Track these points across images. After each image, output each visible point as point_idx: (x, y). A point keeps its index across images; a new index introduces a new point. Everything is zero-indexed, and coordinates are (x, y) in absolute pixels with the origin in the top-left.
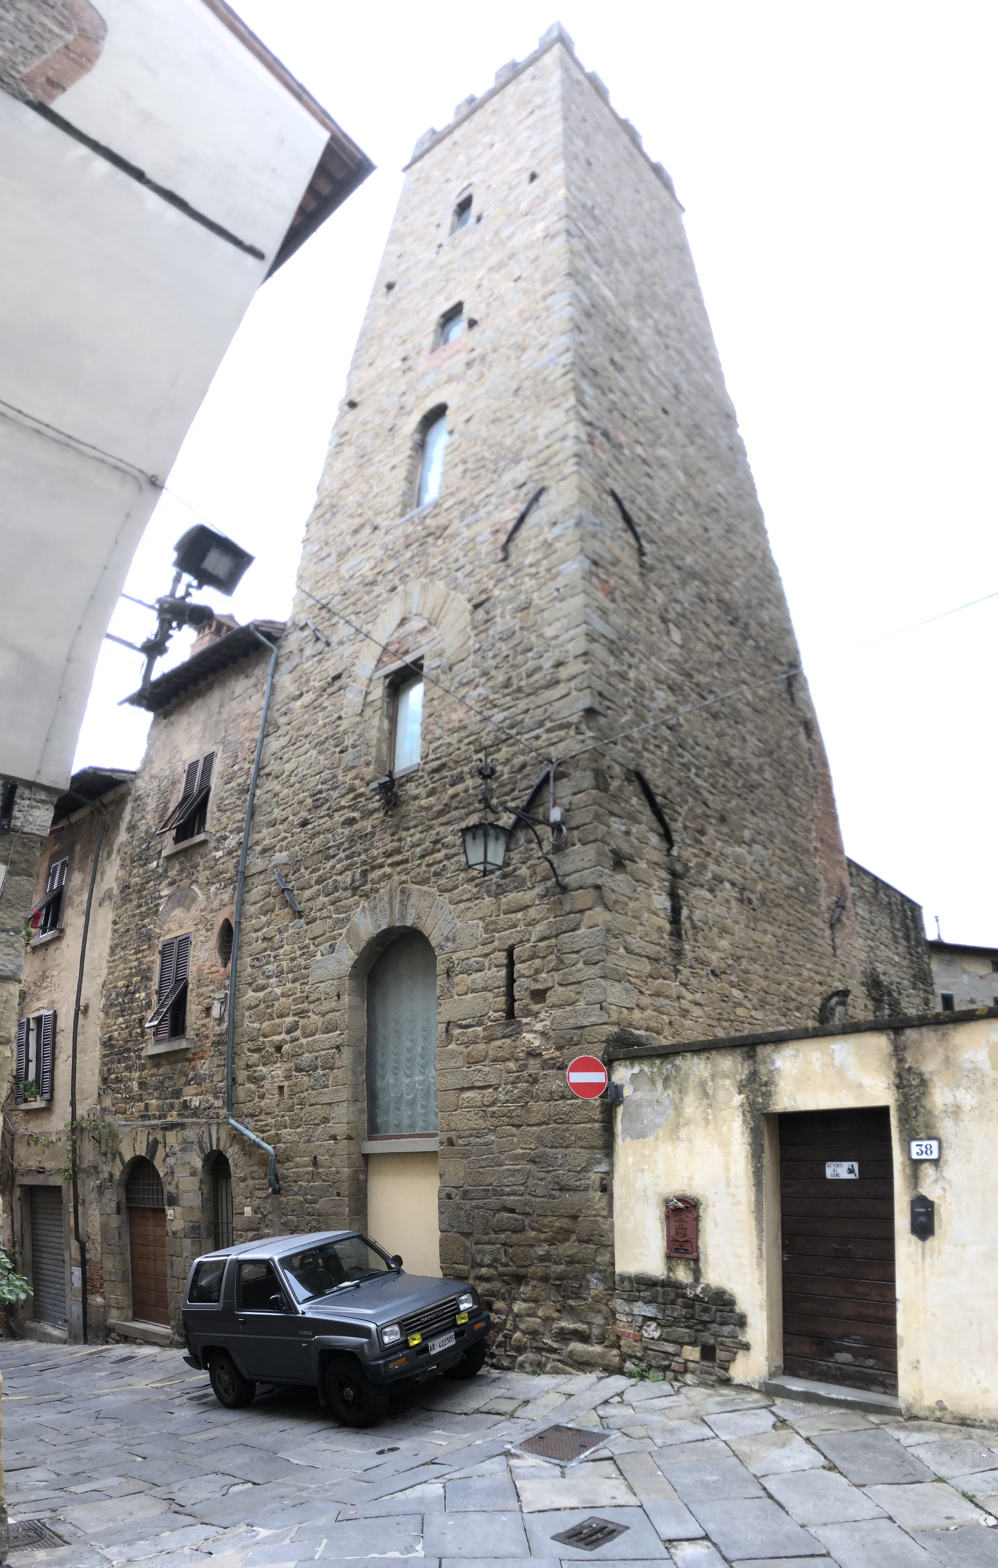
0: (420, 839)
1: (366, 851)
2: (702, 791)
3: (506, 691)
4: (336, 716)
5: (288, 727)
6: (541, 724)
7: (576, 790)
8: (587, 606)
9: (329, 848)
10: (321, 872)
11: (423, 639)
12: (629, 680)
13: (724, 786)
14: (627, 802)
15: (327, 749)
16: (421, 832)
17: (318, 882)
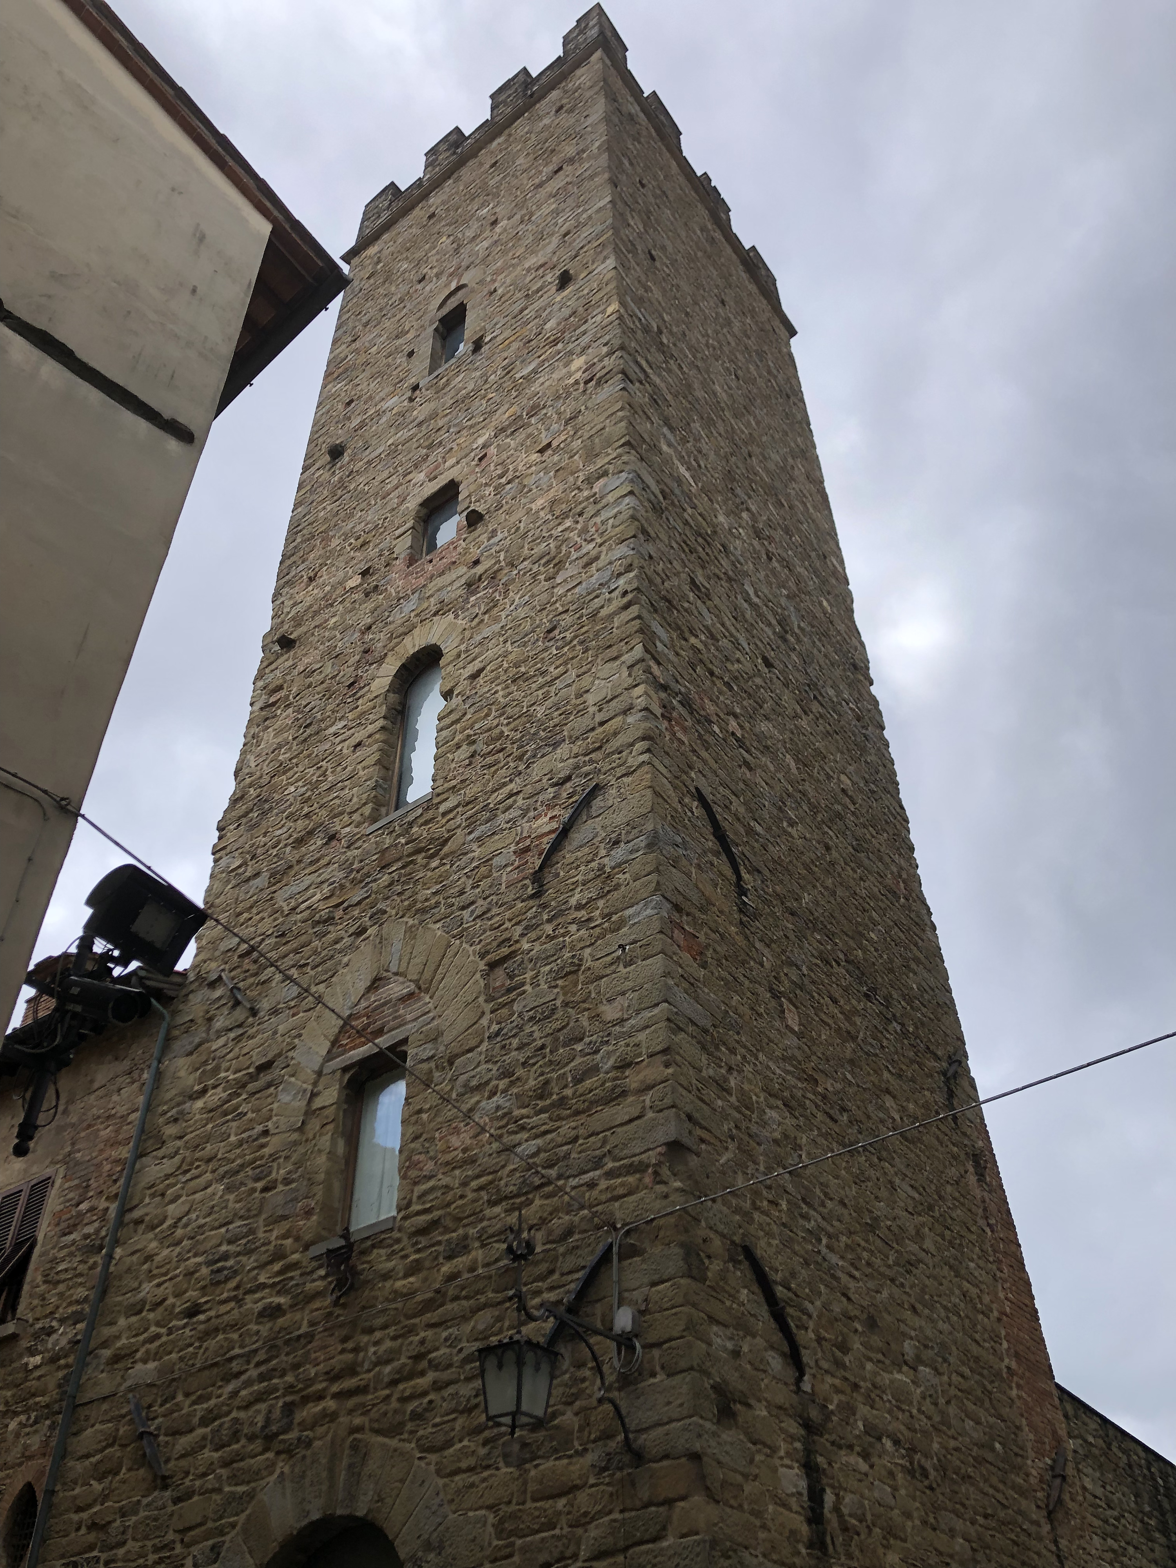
0: (391, 1351)
1: (296, 1366)
2: (840, 1274)
3: (541, 1104)
4: (259, 1128)
5: (179, 1143)
6: (597, 1164)
7: (656, 1277)
8: (667, 974)
9: (231, 1359)
10: (213, 1402)
11: (407, 1012)
12: (728, 1091)
13: (869, 1264)
14: (733, 1297)
15: (242, 1184)
16: (394, 1338)
17: (205, 1421)
